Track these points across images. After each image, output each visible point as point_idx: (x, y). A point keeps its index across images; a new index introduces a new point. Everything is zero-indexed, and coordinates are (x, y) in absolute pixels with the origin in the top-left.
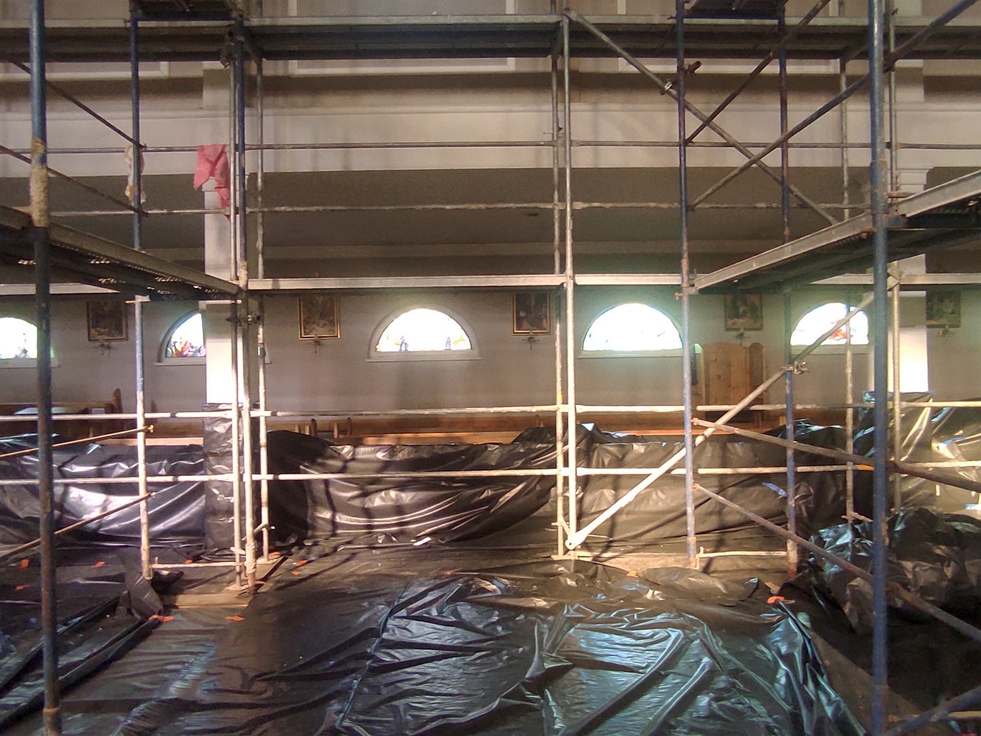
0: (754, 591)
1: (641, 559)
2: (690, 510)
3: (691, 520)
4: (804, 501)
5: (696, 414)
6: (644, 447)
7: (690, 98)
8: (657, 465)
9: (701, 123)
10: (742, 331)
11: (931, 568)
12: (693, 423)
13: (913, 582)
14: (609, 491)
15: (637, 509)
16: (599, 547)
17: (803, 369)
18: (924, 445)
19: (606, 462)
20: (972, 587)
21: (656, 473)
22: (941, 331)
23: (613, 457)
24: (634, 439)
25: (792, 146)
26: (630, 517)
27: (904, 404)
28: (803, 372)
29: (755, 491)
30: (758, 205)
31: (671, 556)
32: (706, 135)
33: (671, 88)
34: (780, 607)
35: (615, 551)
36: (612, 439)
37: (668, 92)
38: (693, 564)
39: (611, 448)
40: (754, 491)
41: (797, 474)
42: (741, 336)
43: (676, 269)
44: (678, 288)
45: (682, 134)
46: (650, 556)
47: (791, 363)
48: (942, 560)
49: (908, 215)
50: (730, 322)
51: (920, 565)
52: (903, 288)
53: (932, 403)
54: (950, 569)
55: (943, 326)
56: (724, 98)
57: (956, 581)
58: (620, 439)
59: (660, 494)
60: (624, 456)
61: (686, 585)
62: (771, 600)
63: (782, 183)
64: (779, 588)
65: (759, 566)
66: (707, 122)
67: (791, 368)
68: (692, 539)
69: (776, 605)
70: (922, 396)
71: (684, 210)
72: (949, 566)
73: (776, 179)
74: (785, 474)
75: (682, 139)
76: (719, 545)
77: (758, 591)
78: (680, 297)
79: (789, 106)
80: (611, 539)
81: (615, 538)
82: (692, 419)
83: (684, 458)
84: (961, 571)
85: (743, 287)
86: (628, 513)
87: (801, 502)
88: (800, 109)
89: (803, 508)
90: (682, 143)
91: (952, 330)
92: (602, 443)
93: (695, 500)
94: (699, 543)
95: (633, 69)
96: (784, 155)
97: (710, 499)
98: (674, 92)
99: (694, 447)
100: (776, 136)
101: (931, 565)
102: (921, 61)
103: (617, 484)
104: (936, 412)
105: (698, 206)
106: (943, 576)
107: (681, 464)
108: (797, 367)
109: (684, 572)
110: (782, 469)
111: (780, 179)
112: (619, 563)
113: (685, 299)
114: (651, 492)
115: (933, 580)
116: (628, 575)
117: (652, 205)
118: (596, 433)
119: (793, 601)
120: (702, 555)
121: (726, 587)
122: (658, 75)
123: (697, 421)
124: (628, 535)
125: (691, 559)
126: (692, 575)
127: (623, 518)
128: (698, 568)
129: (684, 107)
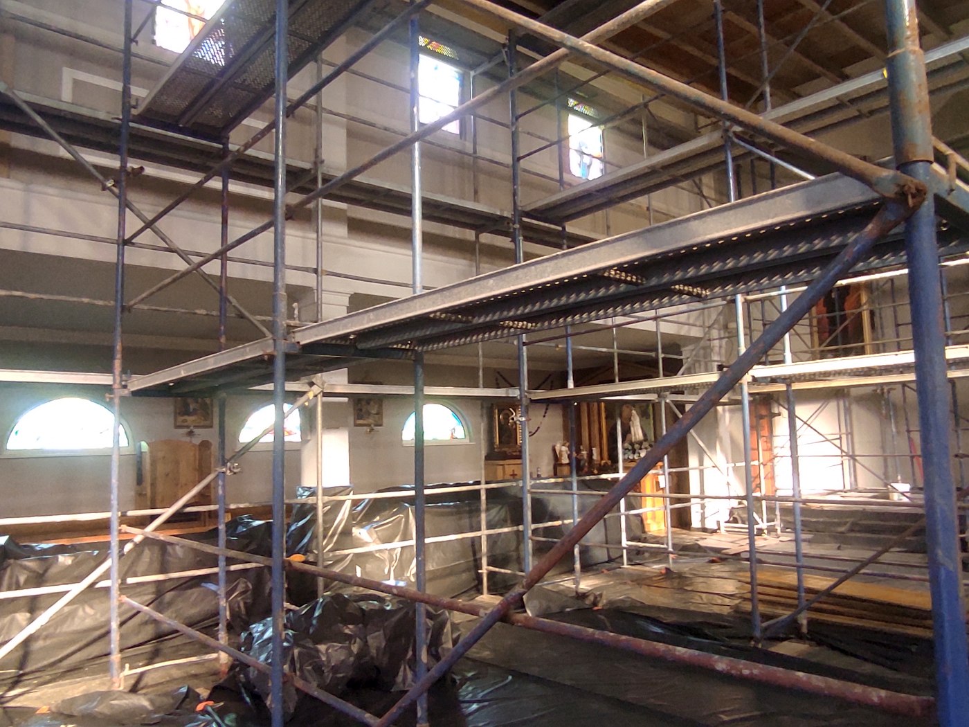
0: (183, 700)
1: (58, 689)
2: (114, 625)
3: (115, 636)
4: (243, 596)
5: (125, 520)
6: (73, 558)
7: (132, 196)
8: (79, 579)
9: (143, 224)
10: (192, 428)
11: (341, 647)
12: (120, 530)
13: (326, 663)
14: (23, 614)
15: (58, 631)
16: (5, 685)
17: (235, 471)
18: (346, 532)
19: (22, 579)
20: (372, 658)
21: (76, 589)
22: (367, 429)
23: (31, 574)
24: (62, 550)
25: (232, 259)
26: (48, 642)
27: (327, 499)
28: (235, 473)
29: (194, 593)
30: (198, 311)
31: (96, 678)
32: (147, 237)
33: (113, 185)
34: (209, 713)
35: (25, 686)
36: (31, 552)
37: (109, 189)
38: (117, 685)
39: (31, 563)
40: (192, 594)
41: (228, 572)
42: (191, 433)
43: (108, 369)
44: (108, 388)
45: (121, 233)
46: (71, 684)
47: (224, 464)
48: (349, 638)
49: (302, 343)
50: (180, 419)
51: (334, 646)
52: (326, 395)
53: (352, 496)
54: (356, 645)
55: (368, 425)
56: (168, 203)
57: (359, 656)
58: (44, 551)
59: (88, 610)
60: (46, 571)
61: (107, 711)
62: (200, 707)
63: (221, 292)
64: (209, 692)
65: (193, 672)
66: (149, 224)
67: (224, 469)
68: (116, 657)
69: (204, 712)
70: (343, 490)
71: (119, 309)
72: (355, 643)
73: (215, 288)
74: (216, 574)
75: (121, 239)
76: (153, 657)
77: (188, 700)
78: (111, 399)
79: (229, 221)
80: (21, 672)
81: (27, 670)
82: (120, 525)
83: (109, 570)
84: (365, 645)
85: (179, 391)
86: (46, 637)
87: (239, 599)
88: (240, 225)
89: (242, 605)
90: (121, 241)
91: (375, 428)
92: (17, 557)
93: (120, 615)
94: (123, 661)
95: (68, 155)
96: (223, 267)
97: (139, 612)
98: (116, 190)
99: (121, 555)
100: (216, 247)
101: (340, 645)
102: (345, 204)
103: (34, 605)
104: (355, 503)
105: (135, 307)
106: (351, 653)
107: (106, 576)
108: (230, 469)
109: (105, 695)
110: (215, 570)
111: (218, 288)
112: (27, 699)
113: (117, 401)
114: (76, 611)
115: (343, 658)
116: (38, 712)
117: (86, 300)
118: (12, 547)
119: (222, 704)
120: (127, 672)
121: (151, 701)
122: (96, 167)
123: (125, 528)
124: (45, 663)
125: (115, 679)
126: (114, 697)
127: (39, 644)
128: (121, 688)
129: (124, 205)
